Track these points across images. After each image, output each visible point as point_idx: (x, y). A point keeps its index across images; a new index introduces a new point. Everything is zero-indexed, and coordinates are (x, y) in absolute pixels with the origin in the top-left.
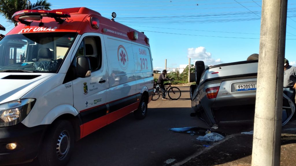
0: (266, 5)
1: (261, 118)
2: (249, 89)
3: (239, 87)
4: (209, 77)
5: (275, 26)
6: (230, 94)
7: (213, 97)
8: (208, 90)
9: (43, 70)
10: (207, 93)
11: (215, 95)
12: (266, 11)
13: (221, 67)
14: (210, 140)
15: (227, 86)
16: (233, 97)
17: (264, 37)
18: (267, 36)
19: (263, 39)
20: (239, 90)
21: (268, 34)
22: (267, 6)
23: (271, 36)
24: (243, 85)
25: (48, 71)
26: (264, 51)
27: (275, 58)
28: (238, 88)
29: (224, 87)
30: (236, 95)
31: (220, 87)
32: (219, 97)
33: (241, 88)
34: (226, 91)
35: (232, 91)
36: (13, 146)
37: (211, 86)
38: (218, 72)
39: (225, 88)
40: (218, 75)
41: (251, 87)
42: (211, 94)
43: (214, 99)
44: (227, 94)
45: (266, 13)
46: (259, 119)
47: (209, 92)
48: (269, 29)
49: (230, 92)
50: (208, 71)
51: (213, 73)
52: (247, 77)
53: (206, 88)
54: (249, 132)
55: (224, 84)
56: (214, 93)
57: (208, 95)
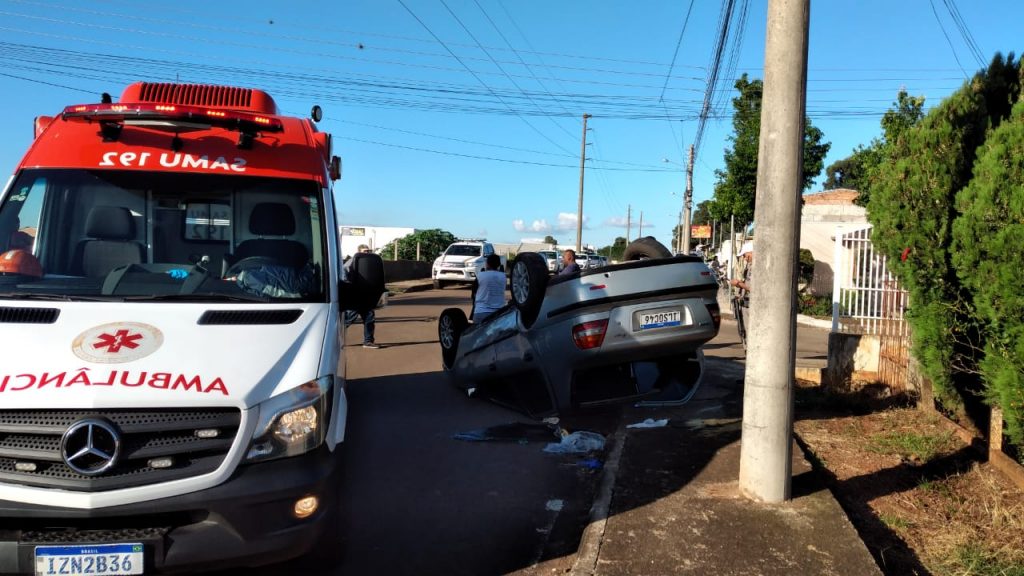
0: (772, 169)
1: (765, 387)
2: (666, 324)
3: (647, 319)
4: (583, 296)
5: (789, 211)
6: (630, 337)
7: (591, 345)
8: (581, 327)
9: (281, 293)
10: (578, 336)
11: (598, 339)
12: (771, 180)
13: (609, 273)
14: (577, 451)
15: (624, 316)
16: (638, 343)
17: (769, 229)
18: (776, 228)
19: (768, 233)
20: (646, 327)
21: (776, 224)
22: (775, 171)
23: (783, 230)
24: (654, 316)
25: (298, 295)
26: (768, 258)
27: (789, 272)
28: (643, 321)
29: (618, 320)
30: (643, 339)
31: (608, 320)
32: (609, 344)
33: (650, 323)
34: (623, 330)
35: (634, 331)
37: (585, 318)
38: (603, 286)
39: (620, 324)
40: (604, 292)
41: (669, 320)
42: (586, 337)
43: (595, 350)
44: (625, 335)
45: (772, 183)
46: (762, 390)
47: (581, 334)
48: (778, 215)
49: (632, 333)
50: (579, 281)
51: (594, 288)
52: (660, 297)
53: (574, 324)
54: (642, 422)
55: (617, 314)
56: (594, 336)
57: (579, 340)
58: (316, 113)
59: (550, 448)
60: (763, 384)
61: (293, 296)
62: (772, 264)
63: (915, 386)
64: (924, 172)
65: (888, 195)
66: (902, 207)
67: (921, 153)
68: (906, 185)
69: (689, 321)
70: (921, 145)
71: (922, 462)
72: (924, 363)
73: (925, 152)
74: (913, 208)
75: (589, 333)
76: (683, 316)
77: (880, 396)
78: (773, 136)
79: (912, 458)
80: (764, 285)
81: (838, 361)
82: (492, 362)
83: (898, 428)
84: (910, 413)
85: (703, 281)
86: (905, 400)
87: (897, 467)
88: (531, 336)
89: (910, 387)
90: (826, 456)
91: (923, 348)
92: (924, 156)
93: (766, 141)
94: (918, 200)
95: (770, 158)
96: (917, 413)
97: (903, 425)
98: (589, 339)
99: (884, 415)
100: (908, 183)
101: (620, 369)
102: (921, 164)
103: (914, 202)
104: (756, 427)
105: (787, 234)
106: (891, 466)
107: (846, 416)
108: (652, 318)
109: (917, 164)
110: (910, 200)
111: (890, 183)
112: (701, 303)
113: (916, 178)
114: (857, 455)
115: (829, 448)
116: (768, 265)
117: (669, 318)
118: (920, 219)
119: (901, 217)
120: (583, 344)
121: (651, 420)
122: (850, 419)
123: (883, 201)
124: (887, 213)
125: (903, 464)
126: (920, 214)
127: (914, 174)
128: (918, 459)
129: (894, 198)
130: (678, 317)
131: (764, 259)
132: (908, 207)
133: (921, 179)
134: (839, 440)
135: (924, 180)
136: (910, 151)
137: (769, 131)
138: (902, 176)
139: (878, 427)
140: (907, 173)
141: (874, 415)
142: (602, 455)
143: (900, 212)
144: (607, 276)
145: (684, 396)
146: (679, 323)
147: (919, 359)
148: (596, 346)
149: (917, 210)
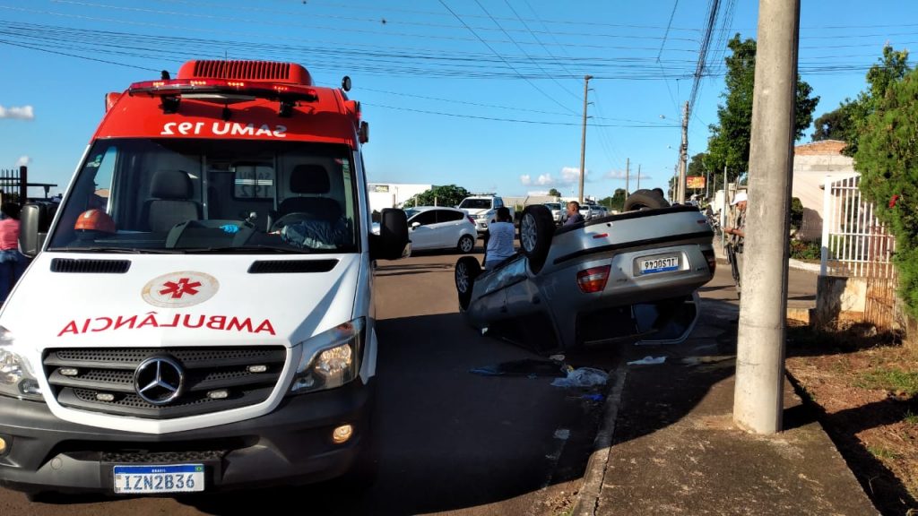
0: (766, 123)
1: (758, 327)
2: (665, 269)
3: (647, 265)
4: (587, 244)
6: (632, 281)
7: (595, 289)
8: (585, 273)
9: (319, 245)
10: (582, 281)
11: (601, 284)
12: (765, 133)
13: (611, 223)
14: (582, 385)
15: (626, 262)
16: (637, 287)
17: (762, 180)
18: (769, 179)
19: (761, 184)
20: (646, 272)
21: (769, 175)
22: (768, 125)
23: (776, 180)
24: (653, 261)
25: (334, 247)
27: (781, 219)
28: (643, 268)
29: (620, 266)
30: (643, 283)
31: (610, 266)
32: (612, 288)
33: (649, 268)
34: (623, 274)
35: (635, 275)
36: (343, 432)
37: (589, 265)
38: (606, 235)
39: (621, 269)
40: (606, 241)
41: (668, 266)
42: (590, 282)
43: (599, 293)
44: (626, 280)
45: (766, 137)
46: (755, 329)
47: (585, 279)
48: (771, 167)
49: (633, 278)
50: (583, 231)
51: (597, 236)
52: (659, 245)
53: (579, 269)
54: (642, 359)
55: (619, 260)
56: (596, 281)
57: (583, 284)
58: (346, 83)
59: (558, 382)
60: (756, 324)
61: (329, 247)
62: (765, 212)
63: (901, 326)
64: (912, 122)
65: (877, 146)
66: (890, 156)
67: (909, 105)
68: (894, 135)
69: (686, 266)
70: (909, 97)
71: (907, 397)
72: (909, 304)
73: (913, 103)
74: (901, 157)
75: (592, 278)
76: (680, 261)
77: (867, 335)
78: (766, 92)
79: (898, 393)
80: (757, 233)
81: (826, 302)
82: (502, 304)
83: (883, 365)
84: (897, 351)
85: (699, 229)
86: (891, 338)
87: (883, 402)
88: (538, 281)
89: (895, 326)
90: (815, 391)
91: (909, 289)
92: (912, 108)
93: (760, 97)
94: (905, 150)
95: (763, 113)
96: (903, 350)
97: (889, 362)
98: (593, 284)
99: (870, 352)
100: (896, 134)
101: (621, 311)
102: (908, 115)
103: (902, 152)
104: (749, 364)
105: (780, 184)
106: (877, 401)
107: (835, 354)
108: (651, 263)
109: (905, 115)
110: (898, 150)
111: (878, 134)
112: (698, 249)
113: (904, 128)
114: (845, 390)
115: (818, 383)
116: (761, 213)
117: (667, 263)
118: (908, 168)
119: (889, 166)
120: (587, 288)
121: (650, 358)
122: (837, 356)
123: (871, 151)
124: (875, 163)
125: (889, 399)
126: (908, 164)
127: (902, 125)
128: (904, 394)
129: (882, 148)
130: (676, 263)
131: (757, 208)
132: (896, 156)
133: (908, 130)
134: (827, 375)
135: (912, 130)
136: (897, 103)
137: (763, 88)
138: (890, 127)
139: (864, 363)
140: (895, 124)
141: (860, 353)
142: (605, 389)
143: (888, 161)
144: (609, 225)
145: (681, 335)
146: (676, 268)
147: (905, 300)
148: (599, 290)
149: (904, 159)
